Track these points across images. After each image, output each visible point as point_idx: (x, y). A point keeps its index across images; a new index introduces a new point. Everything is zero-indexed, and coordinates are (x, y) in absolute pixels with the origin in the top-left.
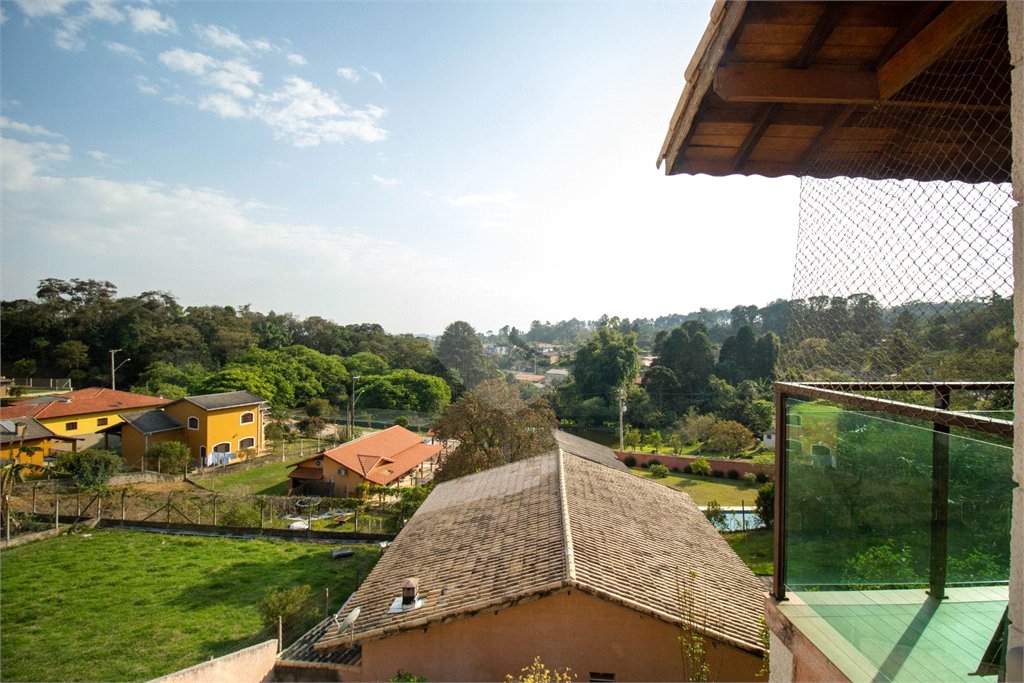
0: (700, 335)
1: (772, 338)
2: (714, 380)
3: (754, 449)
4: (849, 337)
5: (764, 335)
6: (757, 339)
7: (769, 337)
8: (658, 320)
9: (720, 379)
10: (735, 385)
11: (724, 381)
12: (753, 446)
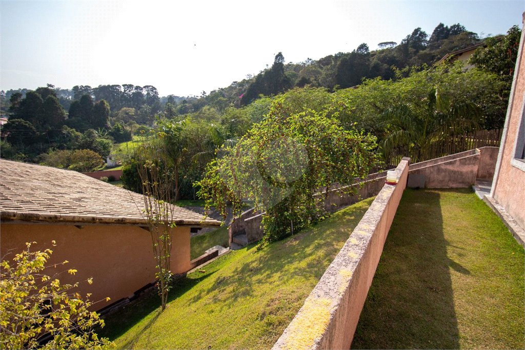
0: (50, 98)
1: (104, 104)
2: (66, 130)
3: (102, 167)
4: (146, 107)
5: (99, 101)
6: (94, 104)
7: (102, 103)
8: (8, 92)
9: (72, 128)
10: (82, 132)
11: (74, 130)
12: (100, 166)
